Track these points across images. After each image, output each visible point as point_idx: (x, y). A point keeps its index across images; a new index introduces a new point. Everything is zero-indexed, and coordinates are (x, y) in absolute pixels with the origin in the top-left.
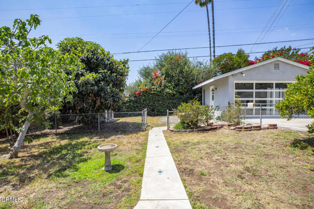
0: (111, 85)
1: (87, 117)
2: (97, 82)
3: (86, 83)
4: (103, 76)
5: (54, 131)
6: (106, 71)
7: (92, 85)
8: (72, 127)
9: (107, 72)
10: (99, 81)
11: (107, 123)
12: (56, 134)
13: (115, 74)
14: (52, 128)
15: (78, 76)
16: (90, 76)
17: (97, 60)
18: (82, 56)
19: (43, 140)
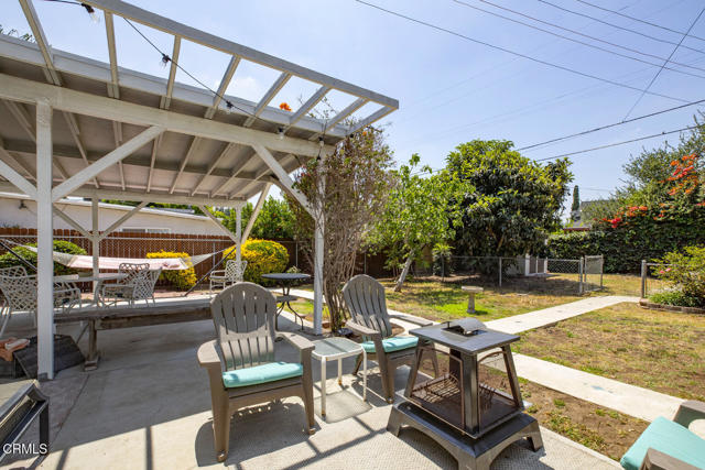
0: (519, 212)
1: (484, 263)
2: (495, 210)
3: (479, 212)
4: (505, 200)
5: (441, 279)
6: (510, 190)
7: (487, 215)
8: (467, 277)
9: (513, 193)
10: (499, 207)
11: (528, 277)
12: (442, 282)
13: (528, 194)
14: (438, 274)
15: (467, 202)
16: (485, 202)
17: (497, 174)
18: (476, 172)
19: (425, 285)
